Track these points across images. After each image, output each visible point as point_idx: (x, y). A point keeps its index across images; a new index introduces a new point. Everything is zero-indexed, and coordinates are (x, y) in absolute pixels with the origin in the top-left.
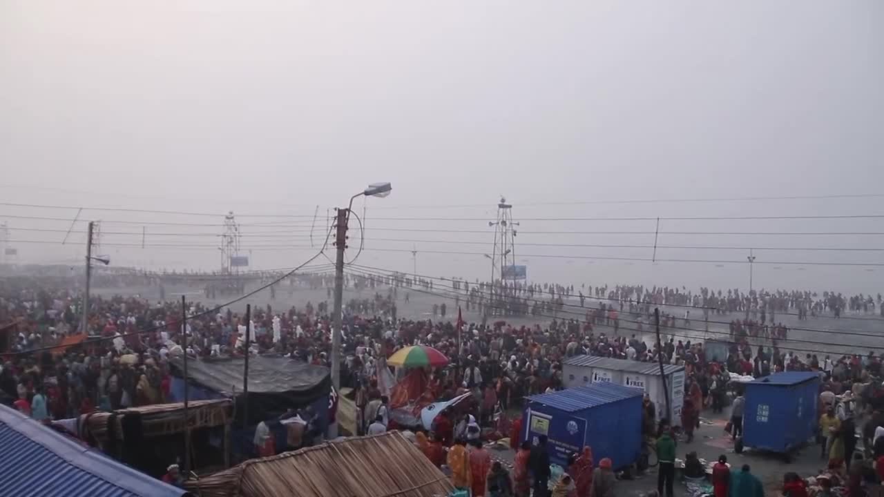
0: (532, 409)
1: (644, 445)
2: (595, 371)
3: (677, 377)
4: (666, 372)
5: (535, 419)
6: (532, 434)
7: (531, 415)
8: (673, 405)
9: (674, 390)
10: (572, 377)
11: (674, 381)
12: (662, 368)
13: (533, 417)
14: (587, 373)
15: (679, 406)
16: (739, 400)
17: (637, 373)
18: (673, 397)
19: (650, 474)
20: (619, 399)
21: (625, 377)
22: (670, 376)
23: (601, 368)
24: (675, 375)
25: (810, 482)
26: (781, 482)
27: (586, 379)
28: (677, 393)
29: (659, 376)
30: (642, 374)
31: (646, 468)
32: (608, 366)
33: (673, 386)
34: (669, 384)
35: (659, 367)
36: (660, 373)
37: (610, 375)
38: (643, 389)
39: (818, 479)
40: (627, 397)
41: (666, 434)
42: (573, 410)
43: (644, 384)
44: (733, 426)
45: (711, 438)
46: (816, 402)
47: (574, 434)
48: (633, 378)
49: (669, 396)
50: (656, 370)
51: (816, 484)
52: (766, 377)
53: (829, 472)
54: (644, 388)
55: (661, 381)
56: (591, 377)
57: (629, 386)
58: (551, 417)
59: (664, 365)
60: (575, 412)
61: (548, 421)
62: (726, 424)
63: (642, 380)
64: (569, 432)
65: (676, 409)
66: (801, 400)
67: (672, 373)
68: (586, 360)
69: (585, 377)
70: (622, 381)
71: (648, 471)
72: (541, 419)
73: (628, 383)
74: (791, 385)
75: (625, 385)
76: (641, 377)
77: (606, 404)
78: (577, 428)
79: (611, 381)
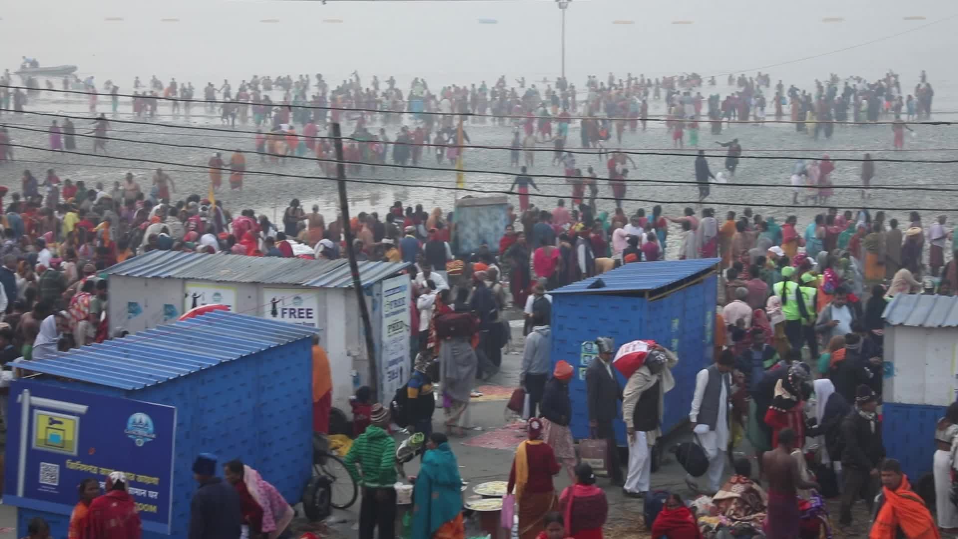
0: (34, 394)
1: (320, 456)
2: (191, 289)
3: (395, 290)
4: (365, 280)
5: (42, 420)
6: (36, 457)
7: (32, 408)
8: (387, 356)
9: (387, 322)
10: (133, 308)
11: (385, 300)
12: (354, 268)
13: (37, 412)
14: (172, 296)
15: (401, 359)
16: (539, 336)
17: (296, 286)
18: (386, 339)
19: (335, 527)
20: (255, 349)
21: (268, 296)
22: (375, 290)
23: (207, 280)
24: (389, 285)
25: (701, 509)
26: (637, 514)
27: (170, 311)
28: (394, 327)
29: (350, 288)
30: (308, 288)
31: (328, 514)
32: (223, 274)
33: (384, 313)
34: (374, 309)
35: (348, 269)
36: (351, 284)
37: (229, 297)
38: (313, 324)
39: (715, 501)
40: (273, 344)
41: (376, 424)
42: (139, 385)
43: (315, 314)
44: (527, 396)
45: (479, 429)
46: (709, 326)
47: (146, 444)
48: (287, 300)
49: (375, 336)
50: (342, 276)
51: (713, 513)
52: (597, 277)
53: (738, 481)
54: (315, 320)
55: (354, 302)
56: (183, 303)
57: (278, 318)
58: (82, 408)
59: (359, 263)
60: (145, 390)
61: (76, 419)
62: (507, 396)
63: (310, 302)
64: (133, 442)
65: (394, 368)
66: (676, 323)
67: (380, 282)
68: (165, 264)
69: (167, 306)
70: (259, 309)
71: (332, 519)
72: (57, 416)
73: (274, 313)
74: (653, 293)
75: (268, 316)
76: (304, 295)
77: (221, 365)
78: (151, 428)
79: (233, 310)
